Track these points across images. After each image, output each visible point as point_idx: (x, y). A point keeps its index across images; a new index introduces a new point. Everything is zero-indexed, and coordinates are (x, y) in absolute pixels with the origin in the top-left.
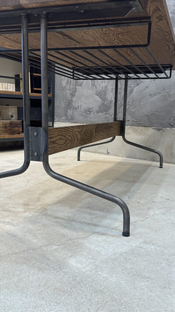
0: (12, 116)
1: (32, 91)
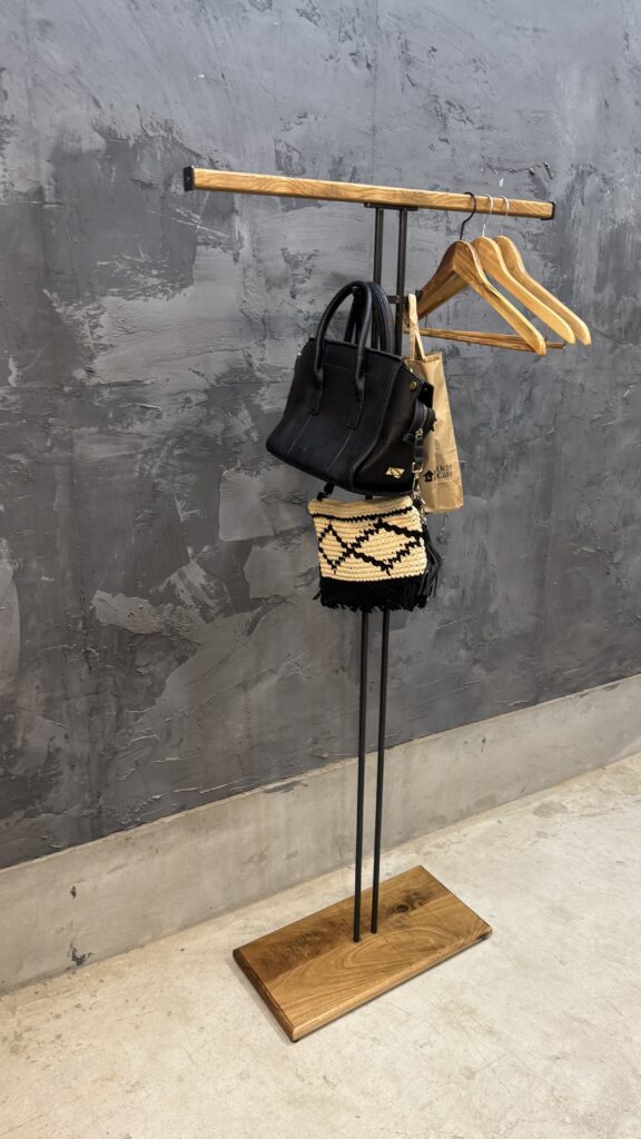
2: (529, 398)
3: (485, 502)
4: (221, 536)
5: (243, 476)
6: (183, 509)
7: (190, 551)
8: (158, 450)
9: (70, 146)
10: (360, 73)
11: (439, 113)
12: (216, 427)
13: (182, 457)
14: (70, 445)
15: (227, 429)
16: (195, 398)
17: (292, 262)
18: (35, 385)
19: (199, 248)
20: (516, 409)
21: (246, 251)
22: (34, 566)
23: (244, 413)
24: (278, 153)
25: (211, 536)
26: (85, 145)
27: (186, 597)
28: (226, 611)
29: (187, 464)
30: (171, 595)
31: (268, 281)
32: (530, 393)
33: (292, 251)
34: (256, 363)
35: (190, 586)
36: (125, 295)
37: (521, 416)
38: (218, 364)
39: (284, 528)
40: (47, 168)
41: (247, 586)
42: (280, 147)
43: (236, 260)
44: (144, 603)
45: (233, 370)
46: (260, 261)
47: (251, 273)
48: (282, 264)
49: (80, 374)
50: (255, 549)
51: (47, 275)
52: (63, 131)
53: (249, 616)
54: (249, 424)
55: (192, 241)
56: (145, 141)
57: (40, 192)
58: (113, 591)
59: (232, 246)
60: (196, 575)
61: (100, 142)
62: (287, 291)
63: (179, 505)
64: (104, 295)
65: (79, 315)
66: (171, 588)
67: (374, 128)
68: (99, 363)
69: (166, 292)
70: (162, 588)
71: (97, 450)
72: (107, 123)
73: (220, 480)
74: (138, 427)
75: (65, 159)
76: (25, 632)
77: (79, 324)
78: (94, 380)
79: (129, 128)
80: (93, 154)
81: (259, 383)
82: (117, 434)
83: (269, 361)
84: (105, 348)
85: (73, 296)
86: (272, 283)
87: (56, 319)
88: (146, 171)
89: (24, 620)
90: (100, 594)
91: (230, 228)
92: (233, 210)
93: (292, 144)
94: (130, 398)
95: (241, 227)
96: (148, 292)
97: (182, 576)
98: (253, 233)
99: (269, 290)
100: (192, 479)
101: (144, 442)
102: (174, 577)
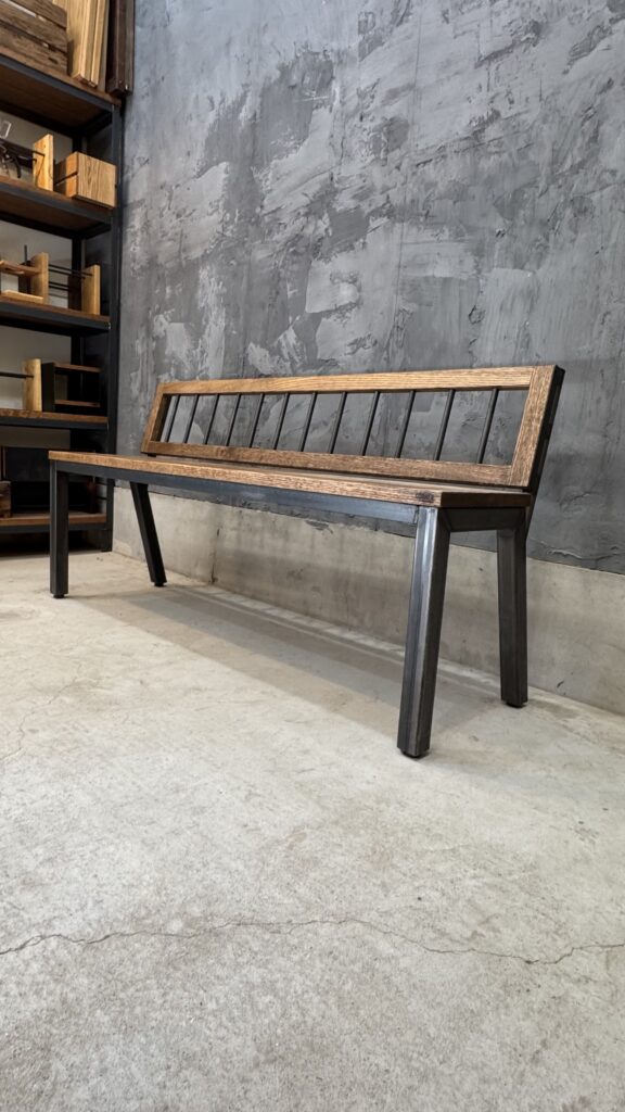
3: (529, 276)
4: (307, 309)
5: (321, 262)
6: (291, 288)
7: (290, 319)
8: (283, 250)
9: (267, 84)
12: (309, 230)
14: (250, 253)
16: (302, 211)
17: (362, 95)
18: (242, 220)
19: (315, 112)
20: (574, 158)
21: (337, 101)
23: (326, 216)
24: (360, 22)
25: (302, 311)
26: (273, 80)
27: (285, 352)
29: (295, 258)
31: (347, 115)
33: (363, 87)
34: (336, 178)
35: (288, 345)
36: (279, 157)
38: (314, 187)
39: (342, 304)
40: (259, 100)
41: (315, 349)
42: (362, 17)
43: (331, 111)
44: (267, 353)
45: (323, 188)
46: (344, 105)
47: (338, 116)
48: (357, 100)
49: (259, 210)
50: (324, 320)
51: (252, 159)
52: (266, 78)
54: (328, 223)
55: (310, 109)
56: (296, 61)
57: (255, 114)
58: (256, 343)
59: (328, 104)
60: (292, 337)
61: (278, 74)
62: (357, 118)
63: (288, 286)
64: (271, 160)
65: (261, 177)
66: (279, 344)
68: (265, 202)
69: (296, 148)
70: (276, 343)
71: (261, 255)
72: (282, 61)
73: (309, 268)
74: (276, 237)
75: (266, 91)
77: (261, 181)
78: (264, 212)
79: (290, 59)
80: (275, 83)
81: (336, 192)
82: (267, 243)
83: (343, 173)
84: (269, 191)
85: (261, 165)
87: (253, 181)
88: (295, 78)
90: (252, 345)
91: (330, 91)
92: (332, 78)
93: (368, 10)
94: (275, 218)
95: (335, 86)
96: (288, 151)
97: (285, 337)
98: (341, 87)
99: (347, 122)
100: (295, 267)
101: (278, 246)
102: (281, 337)
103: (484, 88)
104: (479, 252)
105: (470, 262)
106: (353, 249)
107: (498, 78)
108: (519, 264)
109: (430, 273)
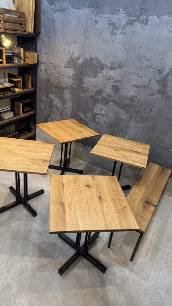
0: (13, 131)
1: (24, 112)
2: (151, 109)
3: (138, 125)
4: (94, 111)
5: (98, 104)
6: (90, 106)
7: (90, 111)
8: (89, 97)
9: (86, 59)
10: (126, 51)
11: (140, 57)
12: (96, 97)
13: (91, 99)
14: (80, 93)
15: (97, 97)
16: (94, 92)
17: (110, 77)
18: (78, 85)
19: (99, 73)
20: (148, 111)
21: (104, 74)
22: (74, 106)
23: (100, 96)
24: (111, 62)
25: (93, 111)
26: (88, 59)
27: (88, 117)
28: (93, 122)
29: (92, 100)
30: (86, 116)
31: (106, 79)
32: (152, 109)
33: (111, 75)
34: (103, 90)
35: (89, 116)
36: (89, 77)
37: (149, 112)
38: (98, 88)
39: (102, 114)
40: (84, 61)
41: (96, 120)
42: (112, 61)
43: (103, 75)
44: (83, 115)
45: (100, 90)
46: (106, 76)
47: (104, 77)
48: (109, 77)
49: (82, 85)
50: (98, 115)
51: (81, 73)
52: (86, 57)
53: (95, 124)
54: (100, 97)
55: (98, 72)
56: (94, 59)
57: (82, 64)
58: (81, 113)
59: (103, 73)
60: (90, 115)
61: (90, 59)
62: (109, 81)
63: (90, 105)
64: (87, 77)
65: (84, 78)
66: (87, 115)
67: (127, 59)
68: (85, 85)
69: (93, 78)
71: (83, 95)
72: (91, 56)
73: (95, 104)
74: (87, 93)
75: (86, 60)
76: (72, 113)
77: (83, 79)
79: (93, 57)
80: (88, 60)
81: (103, 92)
82: (84, 93)
83: (105, 90)
84: (86, 83)
85: (84, 76)
86: (107, 79)
87: (81, 78)
88: (94, 63)
89: (72, 111)
90: (79, 112)
91: (103, 71)
92: (103, 69)
93: (113, 61)
94: (87, 89)
95: (104, 71)
96: (91, 77)
97: (88, 114)
98: (106, 72)
99: (106, 80)
100: (92, 102)
101: (88, 95)
102: (87, 114)
103: (135, 91)
104: (130, 117)
105: (129, 118)
106: (105, 105)
107: (137, 91)
108: (137, 122)
109: (121, 117)
